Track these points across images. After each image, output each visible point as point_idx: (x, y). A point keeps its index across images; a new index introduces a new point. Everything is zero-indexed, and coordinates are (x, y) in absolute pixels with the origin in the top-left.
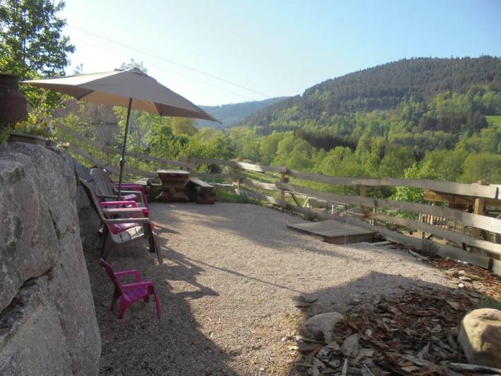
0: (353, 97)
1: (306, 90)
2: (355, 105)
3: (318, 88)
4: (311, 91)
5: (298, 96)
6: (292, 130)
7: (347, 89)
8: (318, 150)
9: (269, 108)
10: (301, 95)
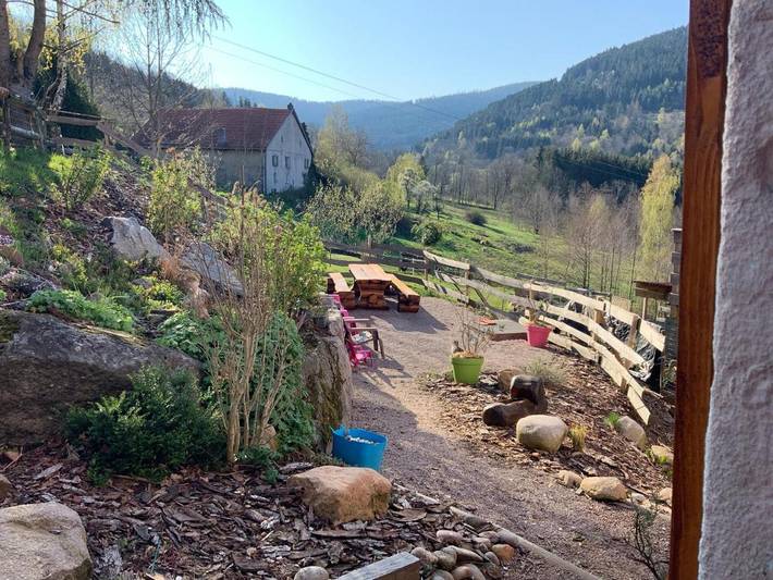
0: (657, 80)
1: (569, 71)
2: (659, 96)
3: (591, 67)
4: (577, 72)
5: (553, 82)
6: (537, 144)
7: (646, 67)
8: (579, 184)
9: (501, 104)
10: (559, 80)
